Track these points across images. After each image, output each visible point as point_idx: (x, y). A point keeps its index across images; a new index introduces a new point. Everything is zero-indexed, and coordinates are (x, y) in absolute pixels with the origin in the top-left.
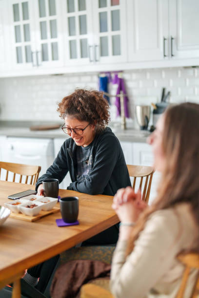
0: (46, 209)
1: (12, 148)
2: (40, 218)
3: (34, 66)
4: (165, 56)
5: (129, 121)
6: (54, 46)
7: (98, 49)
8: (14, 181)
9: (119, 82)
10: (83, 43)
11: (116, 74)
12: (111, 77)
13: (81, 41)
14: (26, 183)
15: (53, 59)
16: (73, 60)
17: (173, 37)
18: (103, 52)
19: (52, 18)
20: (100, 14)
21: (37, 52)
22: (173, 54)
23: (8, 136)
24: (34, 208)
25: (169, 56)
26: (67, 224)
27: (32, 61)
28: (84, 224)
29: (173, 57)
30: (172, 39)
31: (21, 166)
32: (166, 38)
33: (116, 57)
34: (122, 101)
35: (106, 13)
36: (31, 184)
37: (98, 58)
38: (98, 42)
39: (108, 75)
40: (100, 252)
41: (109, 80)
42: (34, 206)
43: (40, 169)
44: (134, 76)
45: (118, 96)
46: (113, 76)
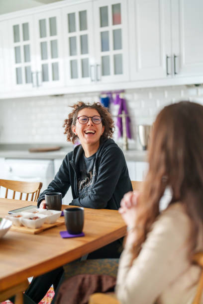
0: (50, 222)
1: (11, 170)
2: (43, 231)
3: (33, 86)
4: (168, 74)
5: (131, 142)
6: (55, 67)
7: (100, 68)
8: (14, 198)
9: (120, 102)
10: (84, 63)
11: (118, 94)
12: (112, 98)
13: (82, 61)
14: (27, 199)
15: (54, 79)
16: (74, 80)
17: (176, 55)
18: (105, 72)
19: (53, 38)
20: (102, 33)
21: (37, 73)
22: (177, 72)
23: (6, 158)
24: (37, 219)
25: (172, 74)
26: (71, 236)
27: (32, 82)
28: (89, 235)
29: (176, 75)
30: (175, 57)
31: (21, 183)
32: (168, 56)
33: (118, 76)
34: (124, 121)
35: (107, 32)
36: (32, 200)
37: (99, 78)
38: (99, 62)
39: (109, 96)
40: (108, 266)
41: (111, 101)
42: (36, 218)
43: (41, 185)
44: (136, 96)
45: (120, 116)
46: (114, 96)
